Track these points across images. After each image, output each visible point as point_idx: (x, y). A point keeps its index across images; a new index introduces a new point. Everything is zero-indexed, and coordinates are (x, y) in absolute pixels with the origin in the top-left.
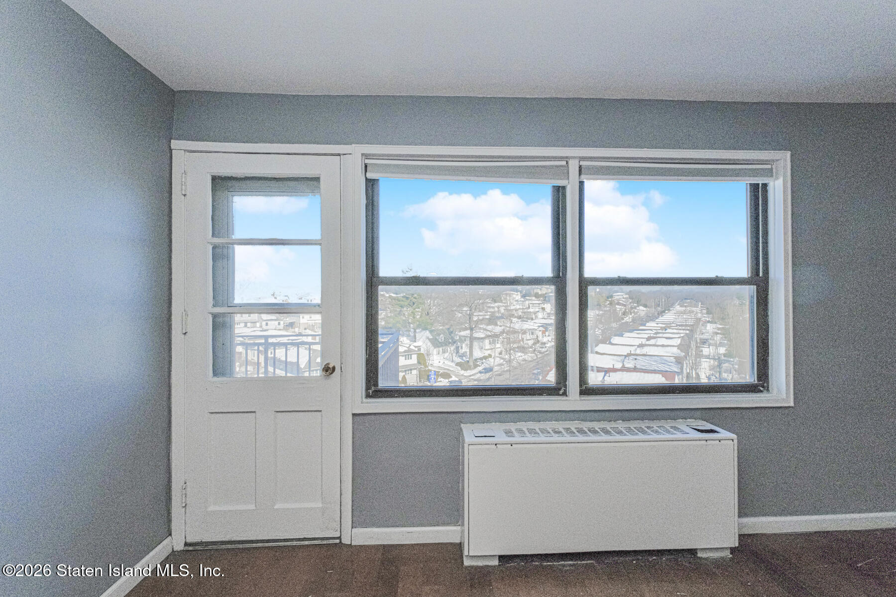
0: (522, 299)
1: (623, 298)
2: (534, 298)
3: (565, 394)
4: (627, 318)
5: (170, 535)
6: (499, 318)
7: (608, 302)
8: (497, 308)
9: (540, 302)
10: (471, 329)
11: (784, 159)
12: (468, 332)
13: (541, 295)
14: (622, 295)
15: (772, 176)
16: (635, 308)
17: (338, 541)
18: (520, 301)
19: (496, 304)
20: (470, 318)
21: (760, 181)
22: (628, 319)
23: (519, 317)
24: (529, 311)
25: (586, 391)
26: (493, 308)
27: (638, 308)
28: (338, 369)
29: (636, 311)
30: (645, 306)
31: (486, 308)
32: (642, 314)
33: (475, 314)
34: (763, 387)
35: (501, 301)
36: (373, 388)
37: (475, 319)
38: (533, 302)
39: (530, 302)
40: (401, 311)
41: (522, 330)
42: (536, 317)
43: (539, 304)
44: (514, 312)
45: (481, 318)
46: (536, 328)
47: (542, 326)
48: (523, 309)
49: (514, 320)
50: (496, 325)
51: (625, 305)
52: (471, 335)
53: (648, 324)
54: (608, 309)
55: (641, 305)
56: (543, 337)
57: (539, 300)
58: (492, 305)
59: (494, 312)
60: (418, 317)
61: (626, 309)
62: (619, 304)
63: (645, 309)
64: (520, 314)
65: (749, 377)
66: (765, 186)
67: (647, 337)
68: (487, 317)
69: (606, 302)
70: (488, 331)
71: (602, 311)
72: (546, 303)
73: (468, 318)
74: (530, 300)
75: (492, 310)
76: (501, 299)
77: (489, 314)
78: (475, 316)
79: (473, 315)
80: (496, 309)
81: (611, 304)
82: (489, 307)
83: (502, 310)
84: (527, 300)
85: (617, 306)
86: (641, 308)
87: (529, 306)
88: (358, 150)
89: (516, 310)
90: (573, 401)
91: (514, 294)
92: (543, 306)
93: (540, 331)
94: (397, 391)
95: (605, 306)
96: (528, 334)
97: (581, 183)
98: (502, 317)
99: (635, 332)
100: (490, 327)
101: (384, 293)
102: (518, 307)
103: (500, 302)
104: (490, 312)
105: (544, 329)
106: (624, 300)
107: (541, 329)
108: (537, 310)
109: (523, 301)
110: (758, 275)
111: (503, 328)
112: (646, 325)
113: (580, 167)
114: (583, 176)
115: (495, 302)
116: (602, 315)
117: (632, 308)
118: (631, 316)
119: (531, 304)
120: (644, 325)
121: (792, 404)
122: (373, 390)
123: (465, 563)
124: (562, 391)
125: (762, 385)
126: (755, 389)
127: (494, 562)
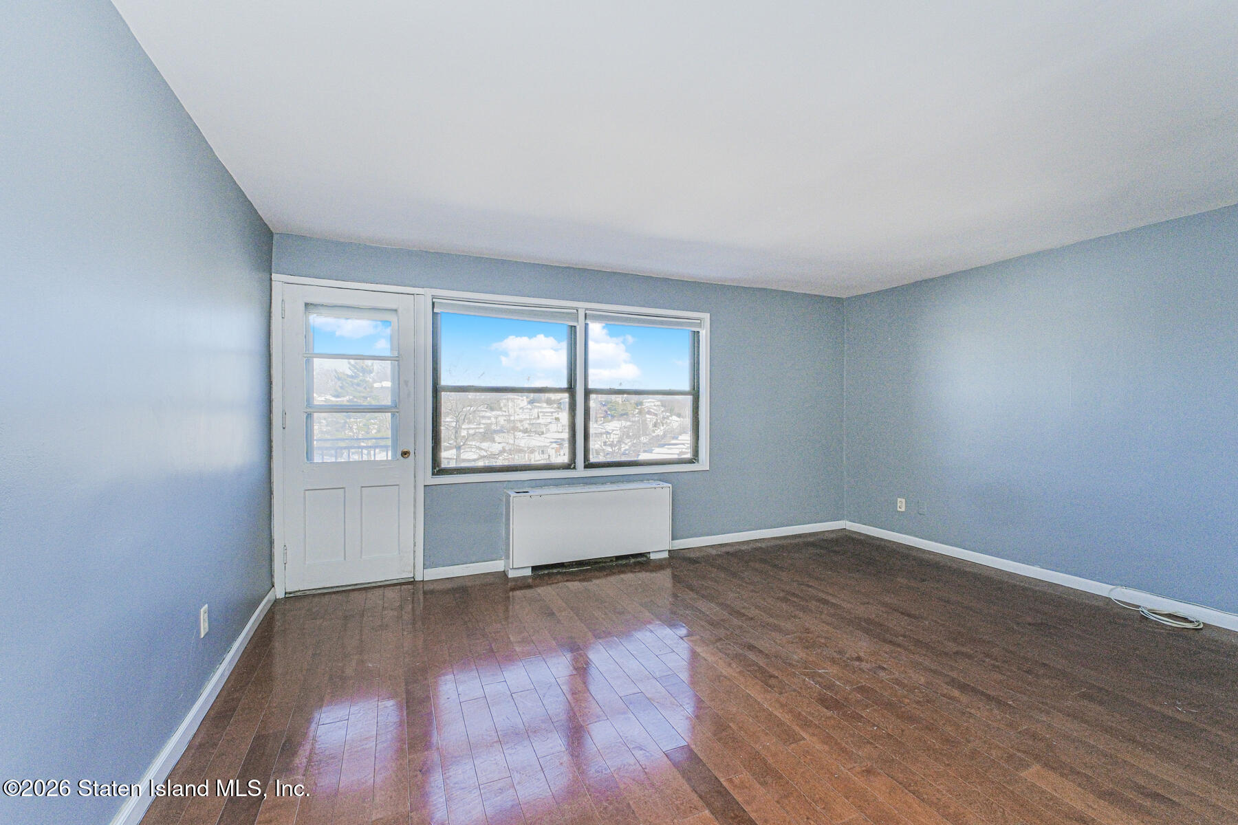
0: (529, 406)
1: (655, 406)
2: (545, 405)
3: (574, 468)
4: (659, 430)
5: (273, 586)
6: (496, 432)
7: (637, 411)
8: (493, 418)
9: (552, 410)
10: (459, 448)
11: (706, 317)
12: (454, 451)
13: (554, 400)
14: (654, 402)
15: (701, 327)
16: (668, 418)
17: (413, 580)
18: (527, 408)
19: (494, 413)
20: (456, 432)
21: (696, 330)
22: (659, 432)
23: (525, 431)
24: (538, 422)
25: (589, 465)
26: (489, 418)
27: (670, 418)
28: (412, 453)
29: (669, 421)
30: (679, 415)
31: (478, 418)
32: (675, 425)
33: (463, 427)
34: (695, 460)
35: (500, 409)
36: (437, 469)
37: (464, 433)
38: (544, 410)
39: (540, 410)
40: (346, 422)
41: (529, 448)
42: (548, 430)
43: (552, 413)
44: (519, 425)
45: (472, 432)
46: (548, 445)
47: (555, 442)
48: (530, 419)
49: (520, 434)
50: (493, 441)
51: (656, 415)
52: (458, 456)
53: (680, 438)
54: (636, 419)
55: (675, 415)
56: (556, 457)
57: (552, 408)
58: (488, 414)
59: (491, 424)
60: (374, 431)
61: (657, 420)
62: (649, 413)
63: (678, 419)
64: (527, 426)
65: (689, 456)
66: (698, 332)
67: (678, 452)
68: (482, 430)
69: (634, 411)
70: (482, 449)
71: (630, 421)
72: (562, 412)
73: (454, 432)
74: (539, 407)
75: (489, 421)
76: (500, 405)
77: (482, 426)
78: (464, 429)
79: (461, 428)
80: (493, 420)
81: (640, 413)
82: (483, 417)
83: (502, 420)
84: (536, 407)
85: (647, 416)
86: (674, 418)
87: (538, 416)
88: (430, 292)
89: (521, 421)
90: (580, 472)
91: (519, 399)
92: (557, 416)
93: (553, 448)
94: (455, 469)
95: (634, 415)
96: (537, 454)
97: (586, 325)
98: (501, 431)
99: (666, 447)
100: (485, 445)
101: (444, 396)
102: (522, 417)
103: (498, 410)
104: (484, 424)
105: (557, 446)
106: (655, 408)
107: (555, 445)
108: (549, 420)
109: (531, 409)
110: (694, 389)
111: (503, 445)
112: (679, 438)
113: (586, 314)
114: (588, 322)
115: (492, 409)
116: (629, 428)
117: (664, 418)
118: (662, 428)
119: (541, 412)
120: (677, 438)
121: (708, 469)
122: (438, 470)
123: (510, 576)
124: (573, 466)
125: (695, 458)
126: (691, 462)
127: (528, 572)
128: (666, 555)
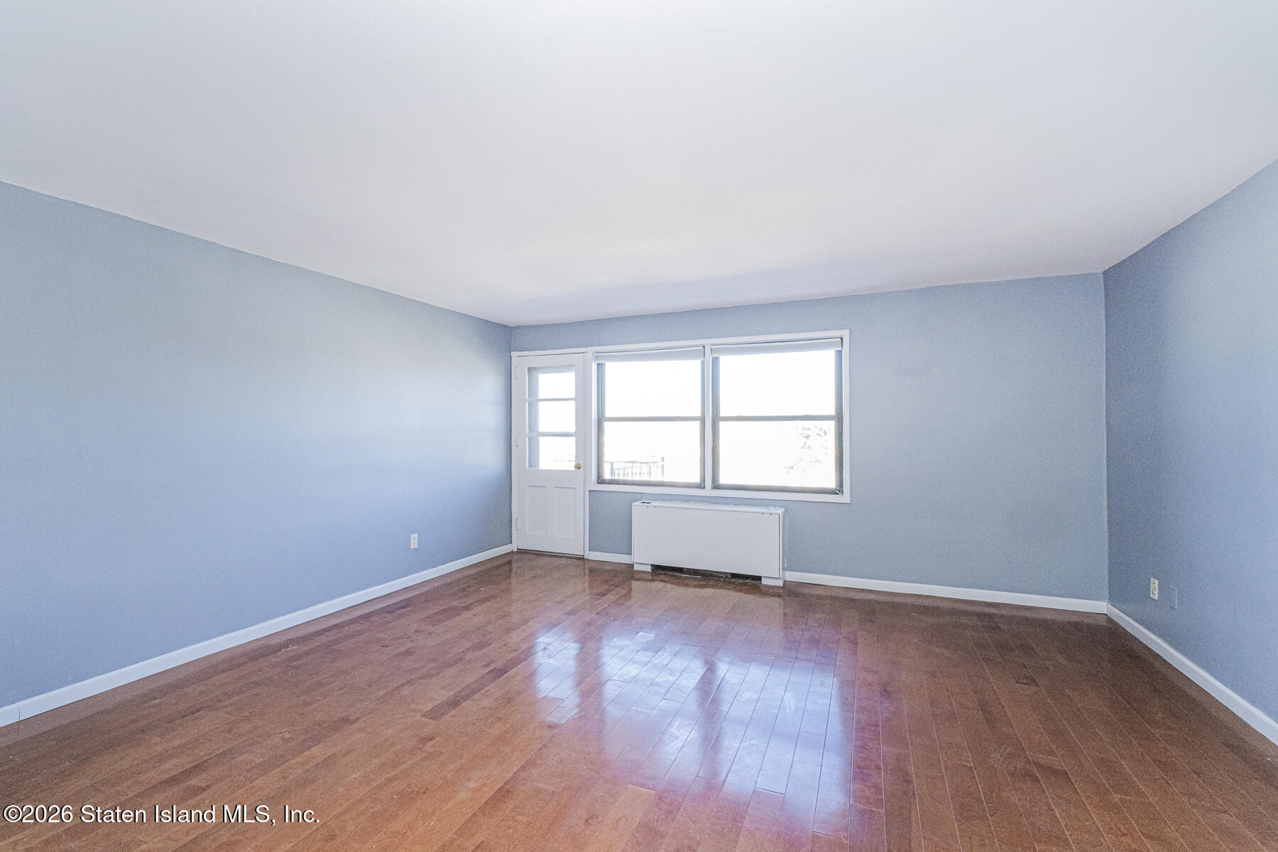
3: (704, 488)
5: (511, 541)
11: (846, 333)
15: (842, 346)
17: (583, 557)
21: (838, 348)
25: (716, 486)
28: (582, 467)
65: (832, 487)
66: (841, 351)
88: (592, 350)
94: (611, 480)
101: (606, 424)
113: (711, 349)
121: (849, 502)
122: (600, 481)
123: (635, 568)
124: (702, 486)
125: (839, 490)
126: (833, 492)
127: (649, 569)
128: (780, 583)
